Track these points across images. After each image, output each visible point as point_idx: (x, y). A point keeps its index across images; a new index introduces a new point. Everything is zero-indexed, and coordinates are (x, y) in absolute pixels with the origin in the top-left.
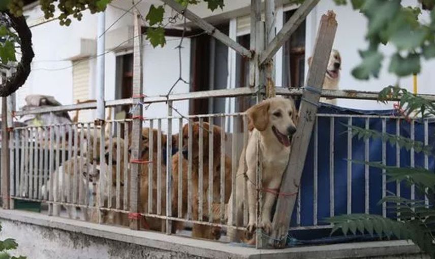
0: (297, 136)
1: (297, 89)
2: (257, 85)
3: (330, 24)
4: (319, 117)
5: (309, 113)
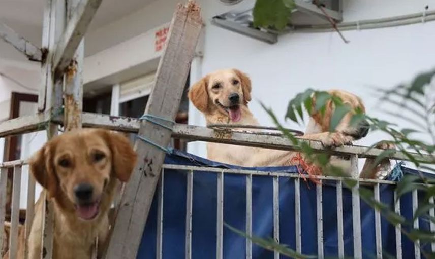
0: (124, 203)
1: (127, 119)
2: (48, 107)
3: (189, 19)
4: (166, 170)
5: (149, 162)
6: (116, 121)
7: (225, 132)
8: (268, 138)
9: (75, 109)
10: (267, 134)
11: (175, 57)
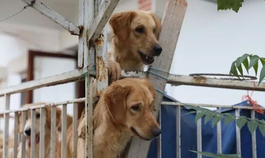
2: (85, 66)
4: (162, 106)
6: (128, 73)
7: (201, 78)
8: (231, 82)
9: (104, 66)
10: (231, 79)
11: (168, 29)
